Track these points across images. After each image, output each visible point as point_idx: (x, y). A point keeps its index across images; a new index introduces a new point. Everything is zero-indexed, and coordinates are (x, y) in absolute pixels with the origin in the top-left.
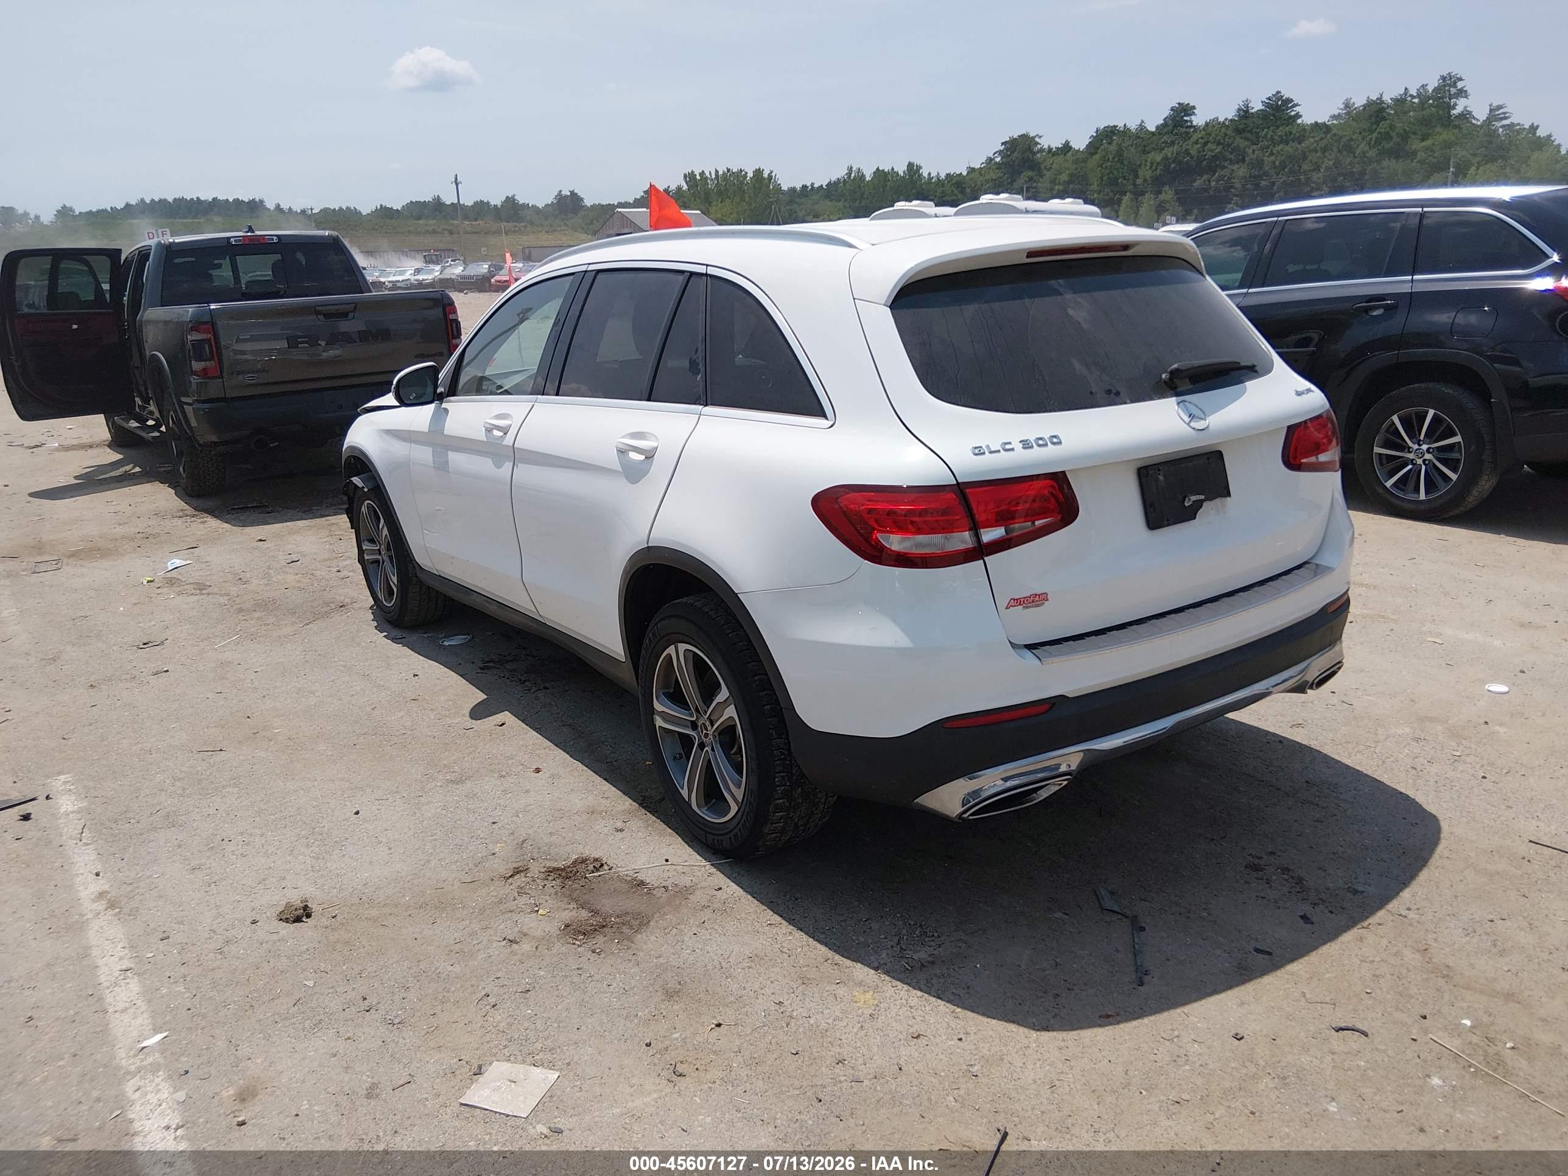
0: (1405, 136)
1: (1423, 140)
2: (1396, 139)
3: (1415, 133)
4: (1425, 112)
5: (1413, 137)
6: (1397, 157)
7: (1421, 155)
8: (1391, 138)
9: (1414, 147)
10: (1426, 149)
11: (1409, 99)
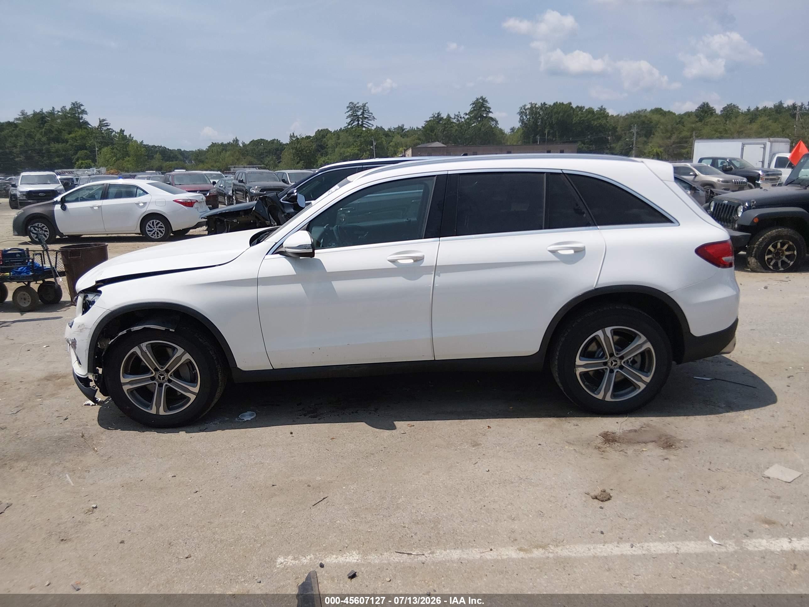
0: (59, 131)
1: (69, 134)
2: (56, 133)
3: (64, 130)
4: (67, 120)
5: (64, 132)
6: (58, 142)
7: (70, 142)
8: (53, 132)
9: (66, 137)
10: (72, 138)
11: (56, 113)
